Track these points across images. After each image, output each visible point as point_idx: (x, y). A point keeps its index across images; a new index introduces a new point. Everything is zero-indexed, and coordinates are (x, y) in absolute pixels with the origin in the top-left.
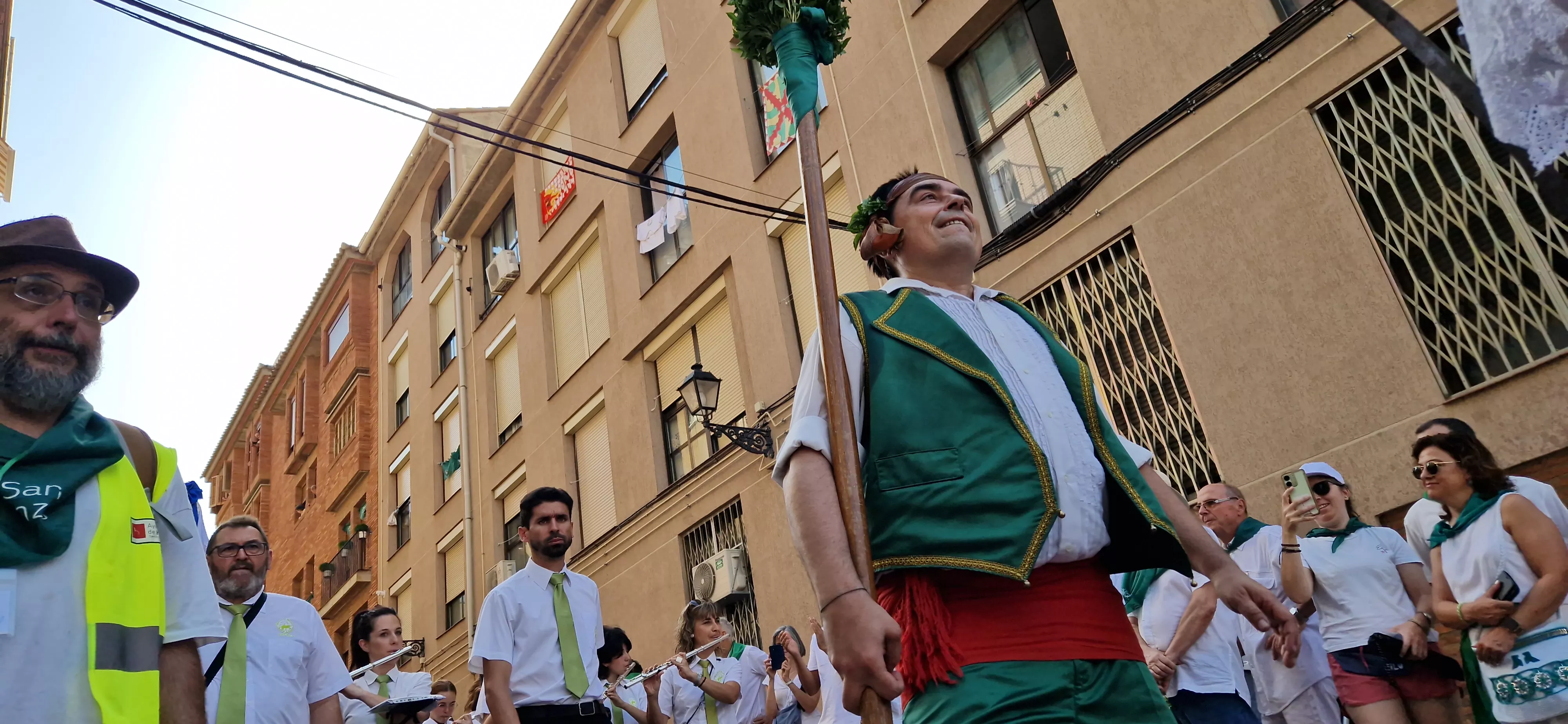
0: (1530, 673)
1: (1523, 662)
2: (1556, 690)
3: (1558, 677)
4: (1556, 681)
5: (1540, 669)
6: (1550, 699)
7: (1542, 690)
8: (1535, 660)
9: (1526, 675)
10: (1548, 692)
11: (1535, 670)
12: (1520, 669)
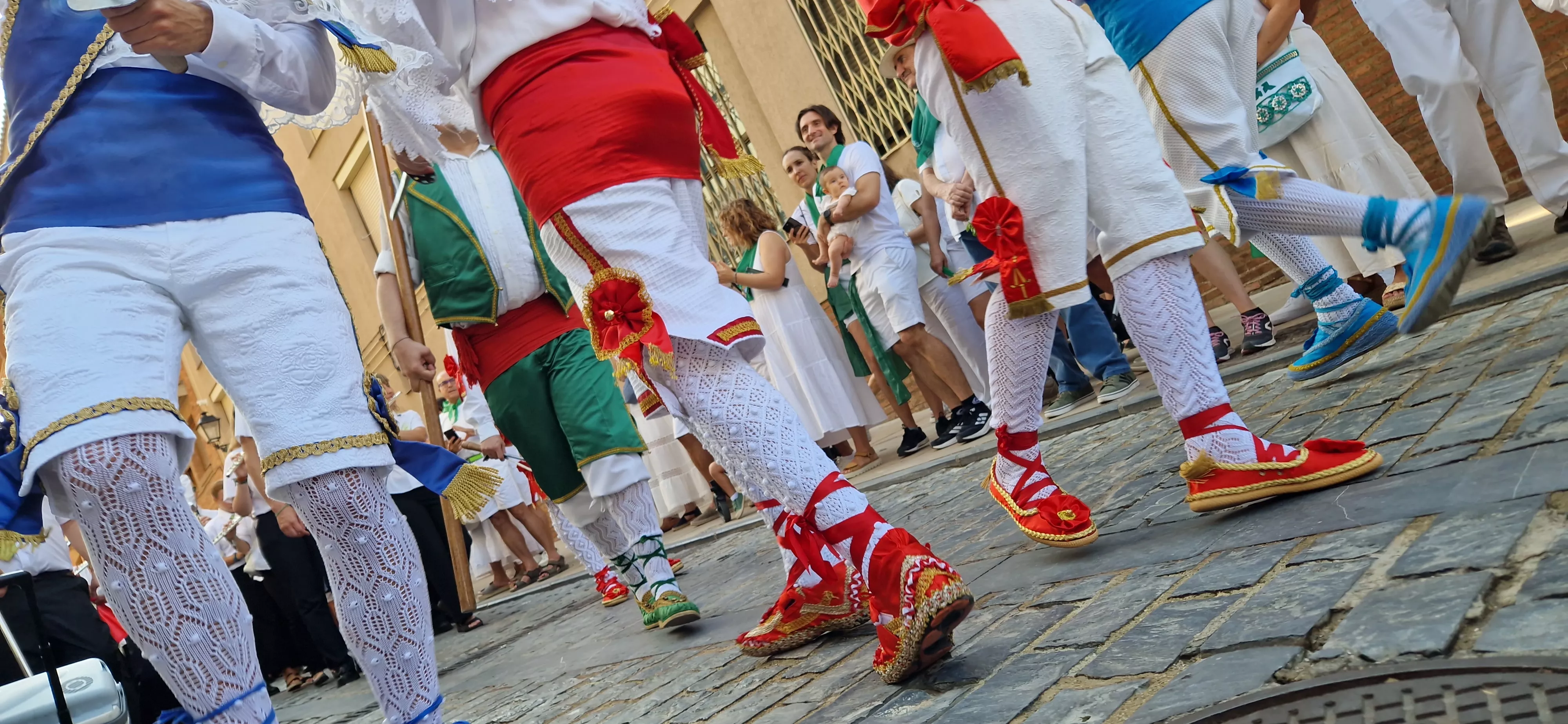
0: (1269, 99)
1: (1263, 92)
2: (1290, 108)
3: (1292, 96)
4: (1290, 99)
5: (1277, 94)
6: (1287, 117)
7: (1280, 112)
8: (1272, 87)
9: (1265, 103)
10: (1284, 112)
11: (1272, 96)
12: (1261, 99)
